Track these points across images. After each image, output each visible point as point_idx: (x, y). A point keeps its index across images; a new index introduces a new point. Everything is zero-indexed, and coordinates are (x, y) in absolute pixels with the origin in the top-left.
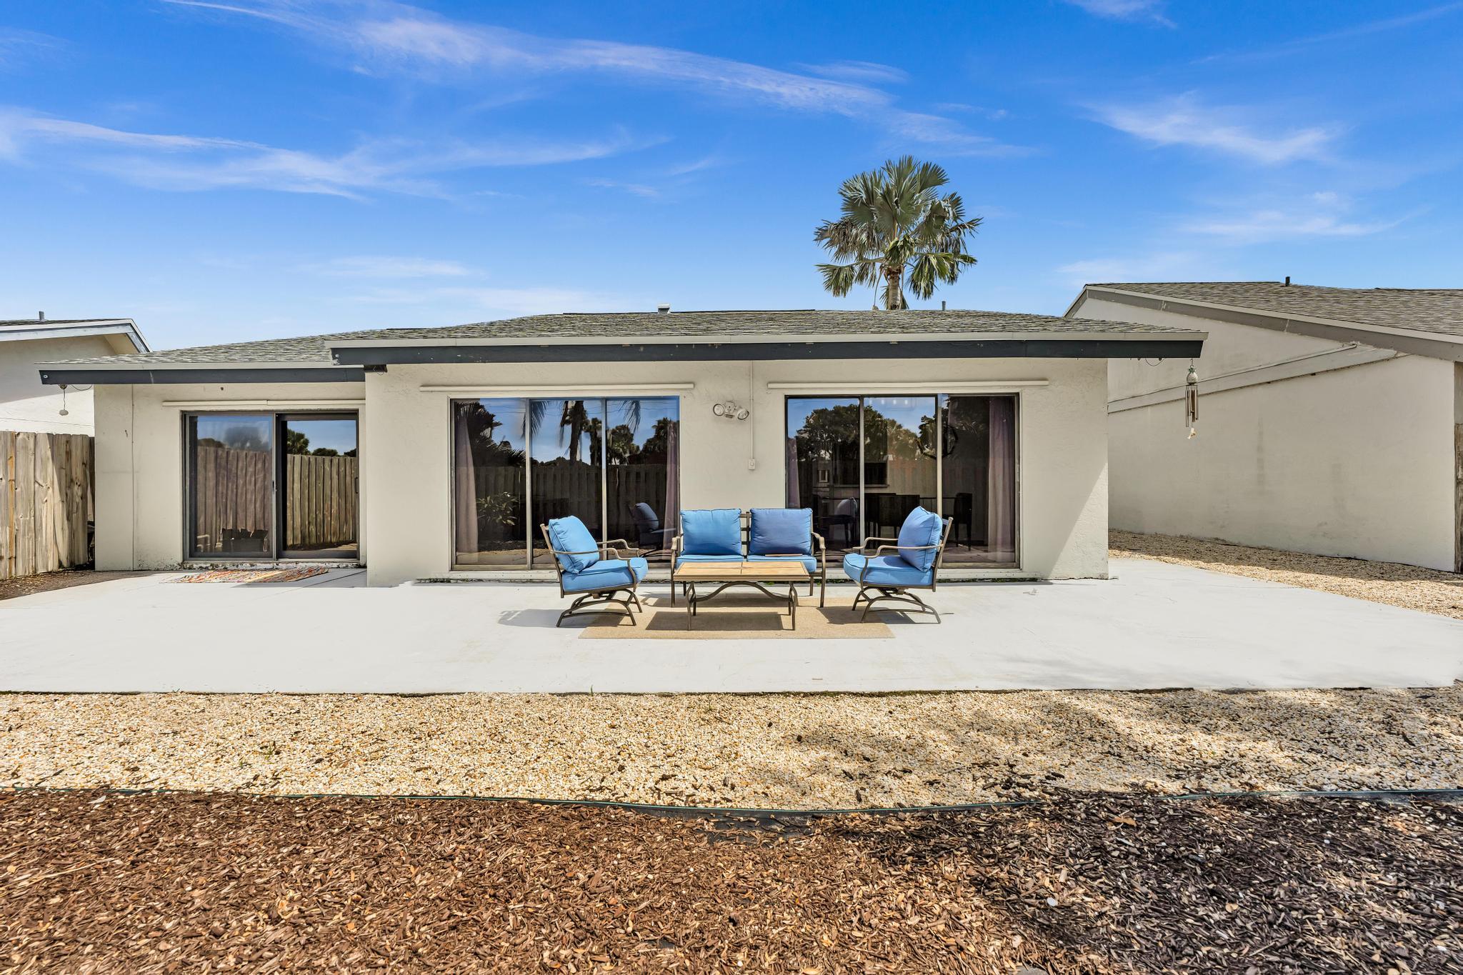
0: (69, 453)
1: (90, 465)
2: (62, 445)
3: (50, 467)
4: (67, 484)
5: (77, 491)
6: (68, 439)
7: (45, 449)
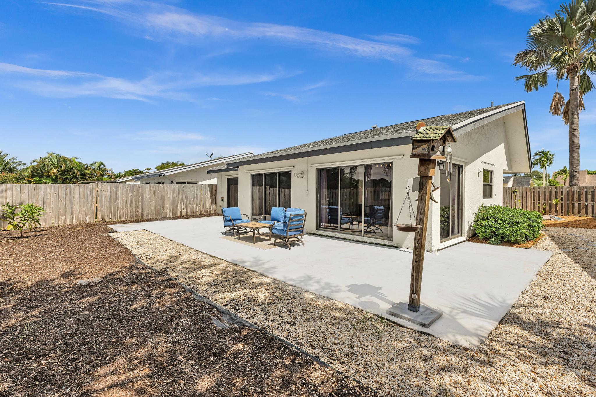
0: (212, 188)
1: (216, 191)
2: (211, 186)
3: (209, 191)
4: (212, 195)
5: (214, 197)
6: (212, 185)
7: (208, 187)
